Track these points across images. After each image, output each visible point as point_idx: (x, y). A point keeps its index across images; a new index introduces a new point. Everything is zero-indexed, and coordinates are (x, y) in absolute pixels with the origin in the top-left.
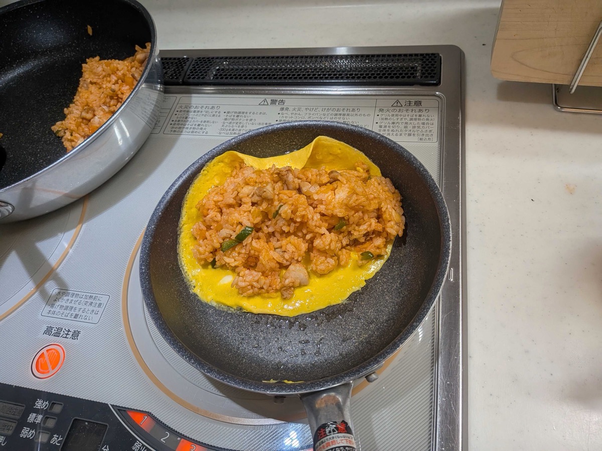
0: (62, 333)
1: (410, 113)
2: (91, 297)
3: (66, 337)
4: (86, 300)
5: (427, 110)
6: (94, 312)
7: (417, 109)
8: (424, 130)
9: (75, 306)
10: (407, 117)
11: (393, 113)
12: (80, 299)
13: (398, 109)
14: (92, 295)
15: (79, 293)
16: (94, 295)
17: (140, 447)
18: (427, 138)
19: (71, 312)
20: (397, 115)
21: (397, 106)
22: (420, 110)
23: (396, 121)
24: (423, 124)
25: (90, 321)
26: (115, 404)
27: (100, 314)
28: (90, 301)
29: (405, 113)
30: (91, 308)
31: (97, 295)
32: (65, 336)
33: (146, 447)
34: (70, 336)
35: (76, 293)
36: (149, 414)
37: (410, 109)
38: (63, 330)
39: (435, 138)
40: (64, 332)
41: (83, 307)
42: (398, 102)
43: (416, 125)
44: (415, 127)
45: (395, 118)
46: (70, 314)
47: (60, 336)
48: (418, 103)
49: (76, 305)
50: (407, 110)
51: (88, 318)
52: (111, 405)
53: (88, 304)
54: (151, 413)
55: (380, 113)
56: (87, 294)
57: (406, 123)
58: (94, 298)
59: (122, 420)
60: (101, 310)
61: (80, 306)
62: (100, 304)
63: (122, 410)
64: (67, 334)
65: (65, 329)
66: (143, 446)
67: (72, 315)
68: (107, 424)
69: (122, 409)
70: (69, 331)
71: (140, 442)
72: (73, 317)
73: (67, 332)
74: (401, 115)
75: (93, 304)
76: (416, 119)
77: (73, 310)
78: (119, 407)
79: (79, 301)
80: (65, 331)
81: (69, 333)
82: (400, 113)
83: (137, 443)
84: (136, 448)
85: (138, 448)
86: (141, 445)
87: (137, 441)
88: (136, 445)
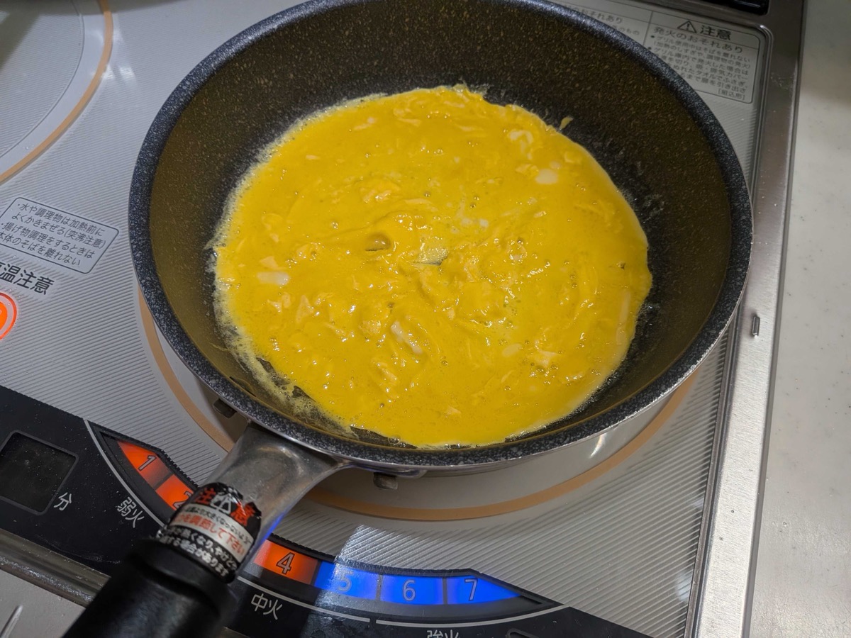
0: (18, 276)
1: (709, 46)
2: (83, 225)
3: (24, 286)
4: (73, 229)
5: (739, 48)
6: (85, 253)
7: (722, 43)
8: (731, 79)
9: (50, 234)
10: (702, 51)
11: (680, 39)
12: (62, 225)
13: (689, 35)
14: (86, 222)
15: (63, 214)
16: (90, 224)
17: (133, 510)
18: (735, 93)
19: (42, 245)
20: (686, 44)
21: (687, 30)
22: (726, 46)
23: (683, 53)
24: (731, 68)
25: (75, 267)
26: (97, 423)
27: (95, 257)
28: (80, 232)
29: (699, 44)
30: (80, 245)
31: (95, 224)
32: (22, 282)
34: (33, 285)
35: (57, 212)
36: (159, 453)
37: (710, 40)
38: (21, 271)
39: (748, 95)
40: (22, 275)
41: (66, 240)
42: (689, 23)
43: (718, 69)
44: (715, 70)
45: (682, 48)
46: (39, 247)
47: (14, 281)
48: (724, 35)
49: (54, 234)
50: (704, 41)
51: (71, 261)
52: (89, 422)
53: (77, 236)
54: (163, 452)
55: (657, 34)
56: (78, 219)
57: (701, 61)
58: (89, 229)
59: (106, 454)
60: (98, 252)
61: (60, 237)
62: (98, 242)
63: (107, 435)
64: (27, 281)
65: (25, 271)
66: (139, 508)
67: (42, 249)
68: (77, 456)
69: (109, 434)
70: (32, 275)
71: (133, 500)
72: (43, 252)
73: (27, 277)
74: (692, 46)
75: (85, 239)
76: (718, 59)
77: (46, 240)
78: (105, 429)
79: (60, 228)
80: (24, 274)
81: (31, 279)
82: (691, 43)
83: (129, 501)
84: (124, 510)
85: (128, 511)
86: (135, 505)
87: (129, 498)
88: (126, 506)
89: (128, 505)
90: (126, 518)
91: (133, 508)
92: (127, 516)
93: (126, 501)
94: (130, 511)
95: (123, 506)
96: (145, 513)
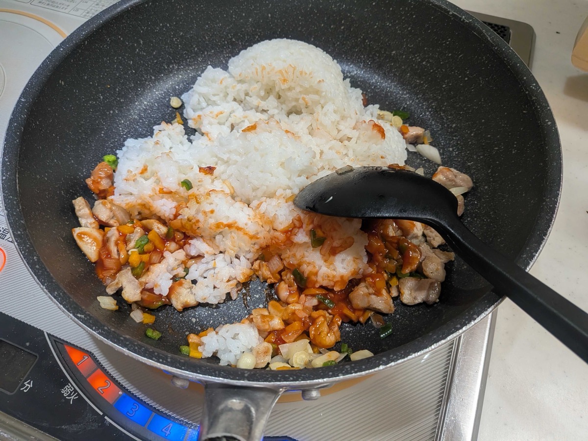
17: (71, 392)
26: (52, 334)
33: (78, 394)
36: (90, 354)
52: (48, 333)
54: (93, 354)
59: (56, 354)
63: (58, 342)
66: (75, 391)
68: (38, 355)
71: (72, 385)
78: (57, 338)
83: (69, 386)
84: (66, 392)
85: (68, 392)
86: (73, 389)
87: (69, 384)
88: (67, 389)
89: (68, 389)
90: (67, 398)
91: (71, 391)
92: (67, 396)
93: (67, 386)
94: (69, 392)
95: (65, 389)
96: (79, 395)
